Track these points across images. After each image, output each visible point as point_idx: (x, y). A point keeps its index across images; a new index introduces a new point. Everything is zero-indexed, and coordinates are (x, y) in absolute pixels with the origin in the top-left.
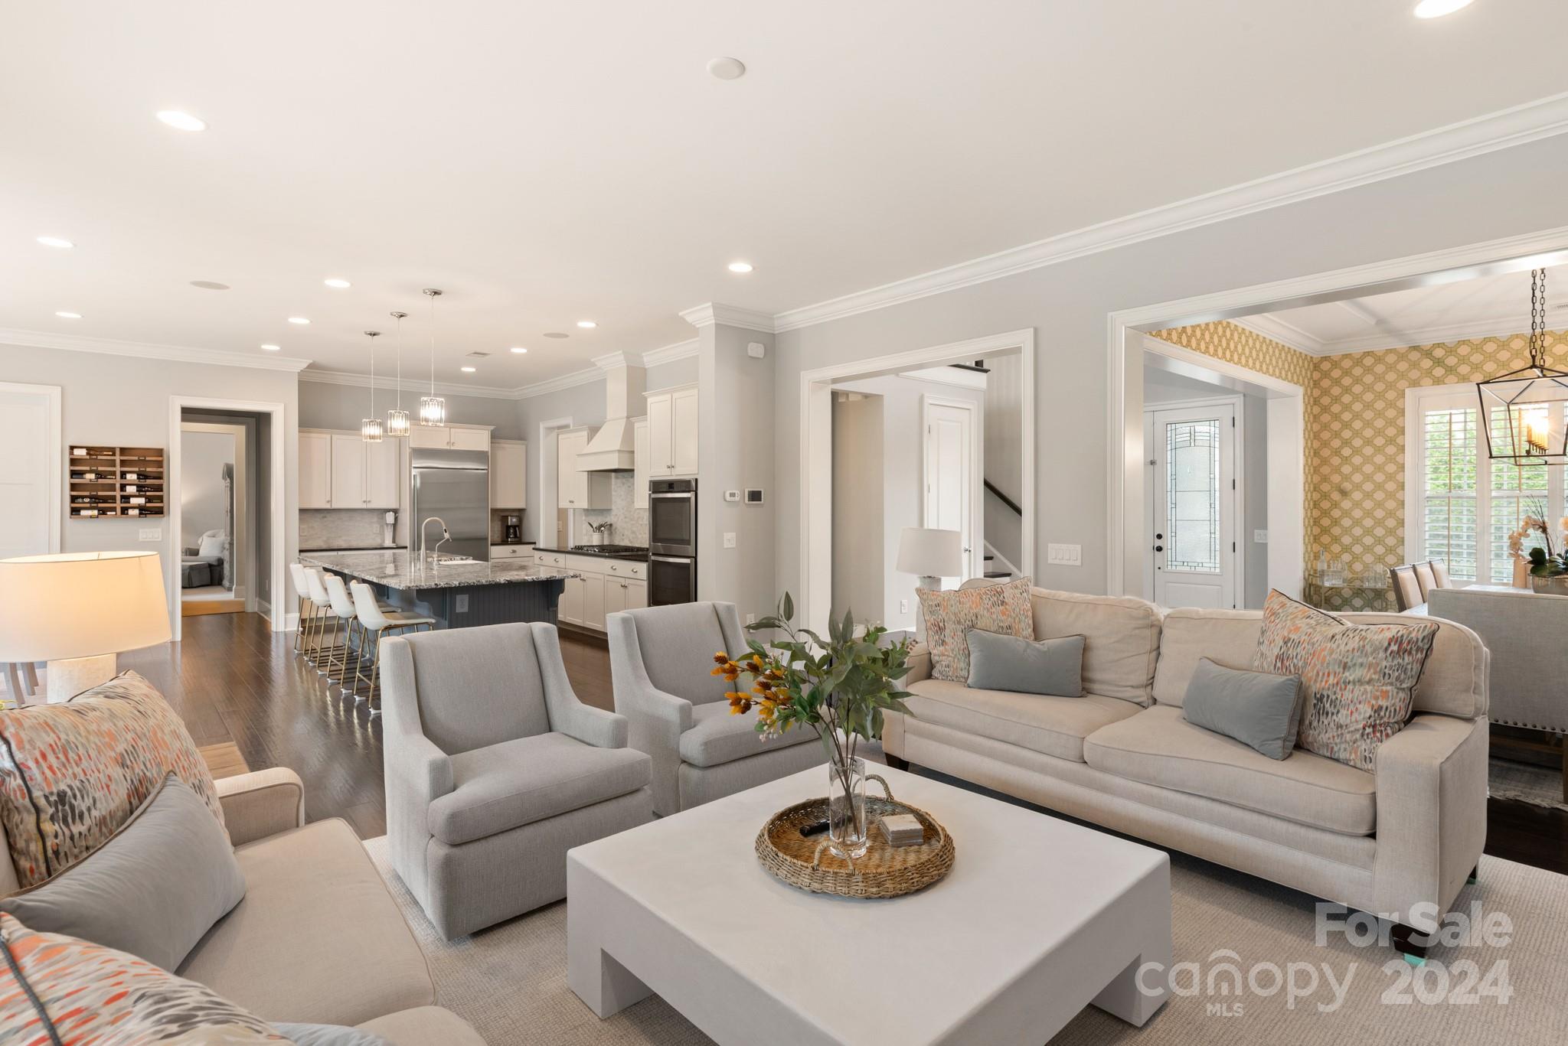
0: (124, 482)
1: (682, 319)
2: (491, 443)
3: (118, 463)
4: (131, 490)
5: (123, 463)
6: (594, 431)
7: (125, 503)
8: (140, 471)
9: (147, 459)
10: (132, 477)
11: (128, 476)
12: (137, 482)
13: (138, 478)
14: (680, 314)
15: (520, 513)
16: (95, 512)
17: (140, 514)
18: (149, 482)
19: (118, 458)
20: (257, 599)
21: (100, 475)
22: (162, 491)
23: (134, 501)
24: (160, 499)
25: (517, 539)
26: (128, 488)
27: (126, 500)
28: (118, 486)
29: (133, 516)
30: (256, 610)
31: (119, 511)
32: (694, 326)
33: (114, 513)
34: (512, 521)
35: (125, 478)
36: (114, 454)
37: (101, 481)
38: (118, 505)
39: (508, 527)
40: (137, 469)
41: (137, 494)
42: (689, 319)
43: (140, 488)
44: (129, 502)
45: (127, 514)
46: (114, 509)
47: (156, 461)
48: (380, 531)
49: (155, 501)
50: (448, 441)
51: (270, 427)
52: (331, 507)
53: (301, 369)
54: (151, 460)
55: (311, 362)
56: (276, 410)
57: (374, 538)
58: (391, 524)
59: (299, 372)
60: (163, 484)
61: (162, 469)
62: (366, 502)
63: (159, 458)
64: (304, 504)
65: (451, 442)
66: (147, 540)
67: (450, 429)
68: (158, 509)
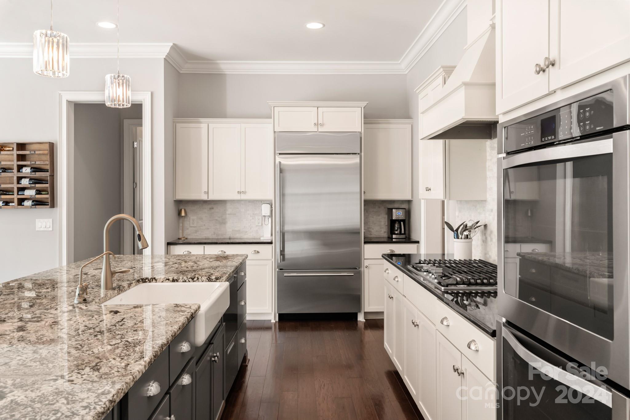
0: (20, 175)
2: (365, 123)
3: (15, 157)
4: (26, 182)
5: (19, 157)
7: (20, 194)
9: (36, 152)
10: (26, 170)
12: (31, 175)
13: (31, 171)
15: (402, 204)
16: (1, 203)
17: (34, 205)
18: (41, 174)
19: (15, 153)
21: (4, 170)
23: (28, 193)
24: (47, 190)
25: (403, 236)
26: (23, 180)
27: (22, 192)
28: (15, 179)
29: (29, 208)
31: (16, 202)
33: (12, 204)
34: (397, 214)
35: (21, 171)
36: (12, 150)
38: (16, 197)
39: (393, 221)
40: (31, 163)
41: (30, 186)
43: (32, 181)
44: (24, 194)
45: (23, 205)
46: (12, 200)
47: (43, 154)
48: (261, 223)
49: (43, 193)
50: (316, 122)
51: (142, 118)
52: (208, 198)
53: (166, 54)
54: (40, 154)
55: (171, 44)
56: (144, 99)
57: (257, 230)
58: (267, 216)
59: (165, 57)
60: (52, 176)
61: (48, 163)
62: (241, 193)
63: (46, 152)
64: (182, 196)
65: (319, 123)
66: (42, 229)
67: (318, 109)
68: (46, 201)
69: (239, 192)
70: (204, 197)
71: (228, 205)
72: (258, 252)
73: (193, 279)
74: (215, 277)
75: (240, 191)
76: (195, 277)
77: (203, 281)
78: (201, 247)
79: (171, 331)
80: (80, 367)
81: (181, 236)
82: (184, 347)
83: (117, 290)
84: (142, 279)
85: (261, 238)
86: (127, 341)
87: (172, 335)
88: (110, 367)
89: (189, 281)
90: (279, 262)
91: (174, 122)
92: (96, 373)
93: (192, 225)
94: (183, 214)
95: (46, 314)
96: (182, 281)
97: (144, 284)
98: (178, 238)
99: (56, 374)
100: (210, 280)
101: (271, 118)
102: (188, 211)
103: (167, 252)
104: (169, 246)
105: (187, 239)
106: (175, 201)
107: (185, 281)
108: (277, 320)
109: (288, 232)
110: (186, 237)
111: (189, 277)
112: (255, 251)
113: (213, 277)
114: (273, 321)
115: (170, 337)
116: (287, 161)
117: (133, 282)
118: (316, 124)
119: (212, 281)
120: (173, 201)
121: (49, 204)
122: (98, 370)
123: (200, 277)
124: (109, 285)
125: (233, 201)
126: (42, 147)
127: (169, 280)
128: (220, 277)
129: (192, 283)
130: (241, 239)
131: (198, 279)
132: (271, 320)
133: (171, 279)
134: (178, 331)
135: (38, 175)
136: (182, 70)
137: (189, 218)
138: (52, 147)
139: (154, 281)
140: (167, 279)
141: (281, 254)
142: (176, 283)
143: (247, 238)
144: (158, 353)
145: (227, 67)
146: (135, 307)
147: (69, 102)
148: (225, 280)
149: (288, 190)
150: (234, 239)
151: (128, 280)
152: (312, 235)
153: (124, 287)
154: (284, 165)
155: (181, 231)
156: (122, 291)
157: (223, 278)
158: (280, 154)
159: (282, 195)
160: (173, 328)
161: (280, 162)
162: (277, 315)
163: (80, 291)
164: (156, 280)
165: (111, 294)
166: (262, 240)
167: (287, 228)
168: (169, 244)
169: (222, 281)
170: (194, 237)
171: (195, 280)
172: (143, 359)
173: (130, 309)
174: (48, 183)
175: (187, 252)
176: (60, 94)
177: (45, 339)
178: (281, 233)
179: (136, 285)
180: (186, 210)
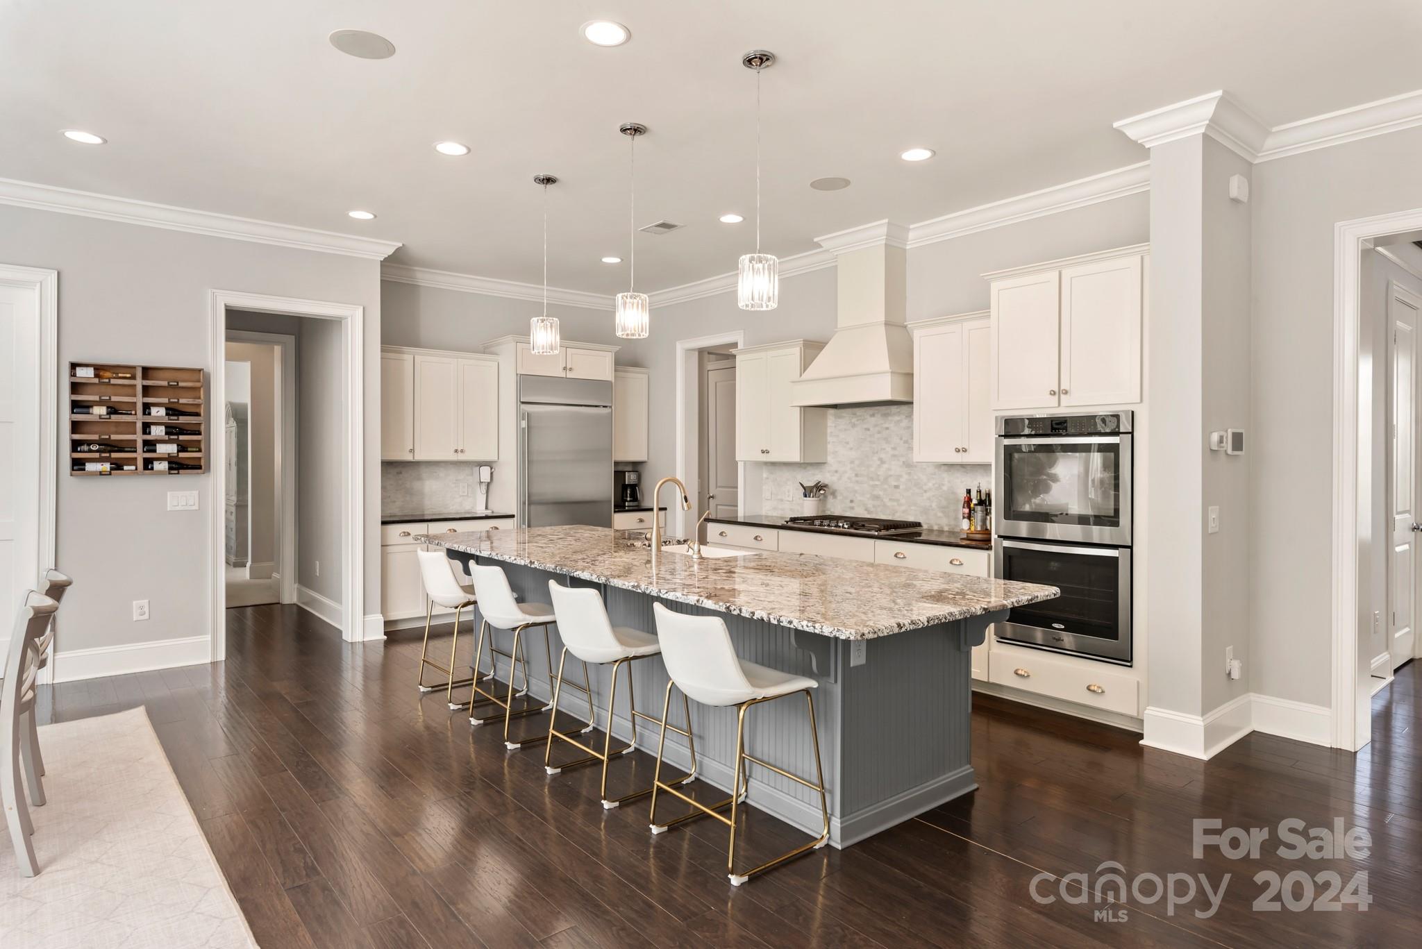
0: (148, 419)
1: (1120, 134)
2: (616, 371)
3: (139, 389)
4: (158, 432)
5: (146, 391)
6: (812, 348)
7: (148, 451)
8: (170, 402)
9: (181, 384)
10: (158, 412)
11: (154, 411)
12: (166, 420)
13: (167, 414)
14: (1116, 125)
15: (636, 466)
16: (107, 467)
17: (170, 469)
18: (183, 420)
19: (139, 383)
20: (296, 585)
21: (113, 410)
22: (200, 434)
23: (162, 449)
24: (197, 446)
25: (635, 504)
26: (153, 428)
27: (151, 448)
28: (139, 426)
29: (160, 473)
30: (295, 600)
31: (140, 463)
32: (1142, 146)
33: (133, 468)
34: (630, 478)
35: (150, 414)
36: (133, 377)
37: (114, 418)
38: (140, 455)
39: (625, 487)
40: (165, 400)
41: (166, 438)
42: (1132, 133)
43: (170, 430)
44: (155, 451)
45: (152, 469)
46: (133, 461)
47: (192, 388)
48: (466, 493)
49: (187, 450)
50: (565, 366)
52: (413, 459)
53: (385, 256)
54: (186, 387)
56: (351, 316)
57: (461, 502)
61: (201, 401)
62: (458, 452)
63: (197, 384)
65: (568, 367)
66: (179, 508)
67: (566, 349)
68: (194, 462)
69: (455, 452)
70: (409, 458)
118: (566, 369)
121: (203, 467)
135: (180, 420)
138: (204, 376)
176: (216, 294)
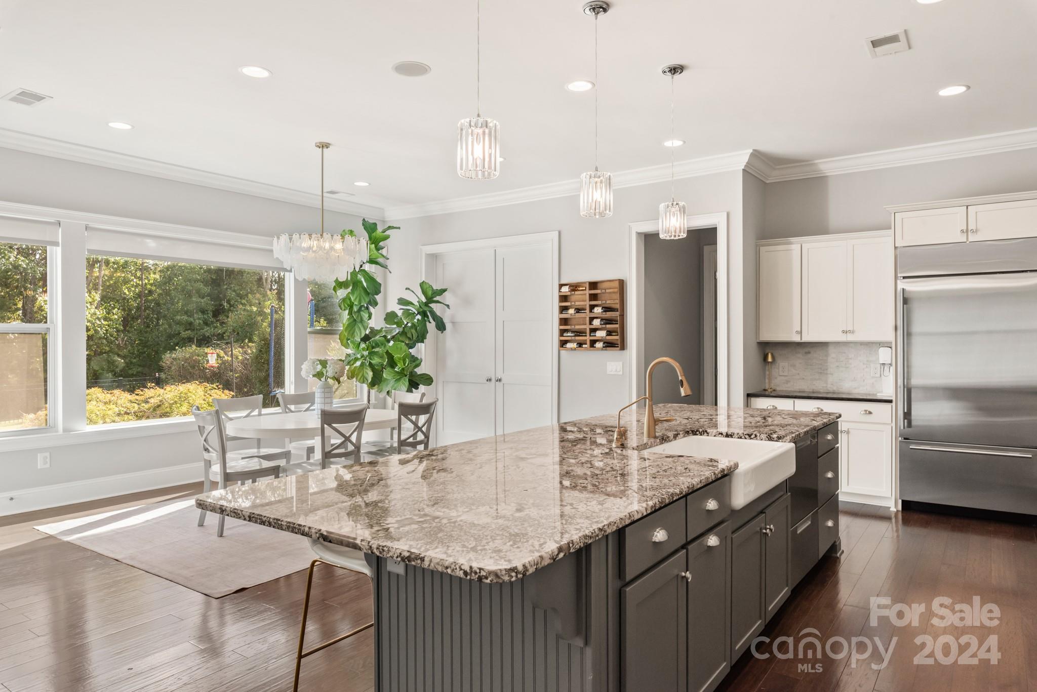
0: (592, 315)
3: (588, 297)
4: (597, 323)
5: (592, 297)
7: (592, 335)
8: (606, 303)
9: (607, 291)
10: (598, 311)
11: (596, 309)
12: (602, 315)
13: (603, 311)
16: (575, 345)
17: (604, 347)
18: (608, 313)
19: (588, 292)
21: (577, 310)
23: (599, 334)
24: (617, 331)
26: (595, 321)
27: (594, 333)
28: (587, 320)
29: (600, 349)
31: (588, 343)
33: (585, 346)
35: (593, 312)
36: (585, 289)
37: (577, 316)
38: (588, 338)
40: (603, 302)
41: (601, 327)
43: (603, 322)
45: (595, 347)
46: (585, 342)
47: (614, 293)
48: (879, 373)
49: (613, 334)
50: (965, 228)
51: (717, 244)
52: (801, 339)
53: (745, 164)
54: (610, 293)
55: (751, 151)
56: (719, 222)
57: (873, 384)
58: (888, 364)
59: (743, 168)
60: (622, 316)
61: (618, 301)
62: (846, 333)
63: (616, 290)
64: (768, 336)
65: (970, 228)
66: (612, 373)
67: (967, 208)
68: (615, 342)
69: (843, 332)
70: (796, 338)
71: (832, 350)
72: (870, 413)
73: (750, 436)
74: (777, 436)
75: (845, 329)
76: (752, 434)
77: (762, 440)
78: (790, 401)
79: (689, 483)
80: (589, 500)
81: (767, 387)
82: (710, 505)
83: (660, 440)
84: (692, 431)
85: (878, 394)
86: (641, 486)
87: (688, 487)
88: (613, 504)
89: (746, 438)
90: (902, 428)
91: (757, 246)
92: (600, 507)
93: (781, 373)
94: (770, 359)
95: (583, 454)
96: (737, 437)
97: (694, 436)
98: (763, 388)
99: (567, 502)
100: (770, 438)
101: (890, 228)
102: (776, 355)
103: (747, 405)
104: (749, 399)
105: (774, 390)
106: (758, 343)
107: (741, 438)
108: (900, 508)
109: (917, 387)
110: (774, 388)
111: (745, 433)
112: (866, 411)
113: (775, 436)
114: (893, 509)
115: (685, 488)
116: (913, 287)
117: (681, 433)
118: (966, 232)
119: (773, 441)
120: (756, 343)
121: (619, 346)
122: (602, 504)
123: (758, 435)
124: (652, 434)
125: (837, 344)
126: (612, 284)
127: (722, 434)
128: (783, 436)
129: (748, 441)
130: (849, 394)
131: (756, 436)
132: (890, 508)
133: (725, 434)
134: (698, 484)
135: (609, 315)
136: (768, 179)
137: (777, 364)
138: (622, 284)
139: (705, 434)
140: (720, 434)
141: (905, 418)
142: (729, 439)
143: (858, 394)
144: (666, 500)
145: (828, 167)
146: (667, 457)
147: (639, 234)
148: (789, 440)
149: (916, 328)
150: (839, 393)
151: (676, 431)
152: (956, 393)
153: (668, 437)
154: (910, 292)
155: (767, 381)
156: (665, 440)
157: (787, 438)
158: (904, 278)
159: (908, 335)
160: (693, 480)
161: (903, 289)
162: (900, 502)
163: (618, 435)
164: (708, 433)
165: (651, 442)
166: (880, 396)
167: (915, 381)
168: (749, 395)
169: (785, 442)
170: (784, 389)
171: (752, 437)
172: (646, 502)
173: (661, 458)
174: (617, 324)
175: (772, 407)
176: (630, 226)
177: (572, 474)
178: (905, 389)
179: (684, 436)
180: (774, 354)
